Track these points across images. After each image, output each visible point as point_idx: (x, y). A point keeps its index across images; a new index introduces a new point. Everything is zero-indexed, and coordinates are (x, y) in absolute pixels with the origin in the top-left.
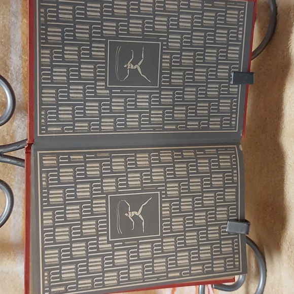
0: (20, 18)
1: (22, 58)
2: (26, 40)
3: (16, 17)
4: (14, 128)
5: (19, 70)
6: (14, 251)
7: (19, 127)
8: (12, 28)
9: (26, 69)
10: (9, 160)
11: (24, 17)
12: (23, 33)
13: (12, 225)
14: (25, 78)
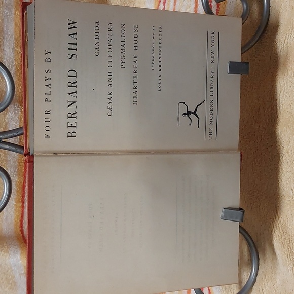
0: (13, 10)
1: (15, 50)
2: (18, 32)
3: (9, 10)
4: (7, 120)
5: (12, 62)
6: (6, 243)
7: (11, 119)
8: (6, 20)
9: (19, 61)
10: (7, 147)
11: (17, 9)
12: (16, 25)
13: (5, 218)
14: (18, 71)
